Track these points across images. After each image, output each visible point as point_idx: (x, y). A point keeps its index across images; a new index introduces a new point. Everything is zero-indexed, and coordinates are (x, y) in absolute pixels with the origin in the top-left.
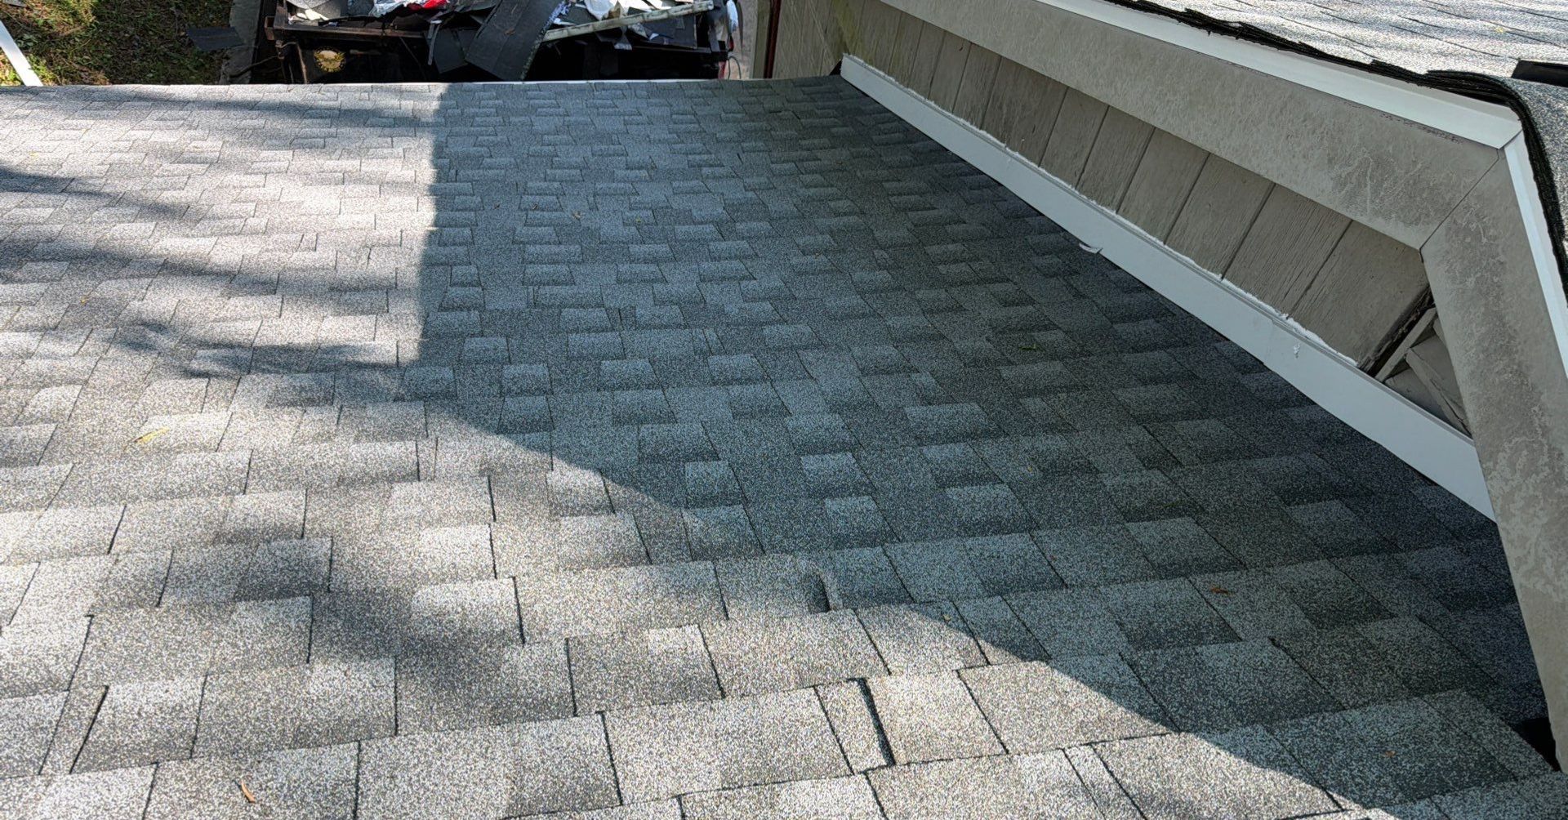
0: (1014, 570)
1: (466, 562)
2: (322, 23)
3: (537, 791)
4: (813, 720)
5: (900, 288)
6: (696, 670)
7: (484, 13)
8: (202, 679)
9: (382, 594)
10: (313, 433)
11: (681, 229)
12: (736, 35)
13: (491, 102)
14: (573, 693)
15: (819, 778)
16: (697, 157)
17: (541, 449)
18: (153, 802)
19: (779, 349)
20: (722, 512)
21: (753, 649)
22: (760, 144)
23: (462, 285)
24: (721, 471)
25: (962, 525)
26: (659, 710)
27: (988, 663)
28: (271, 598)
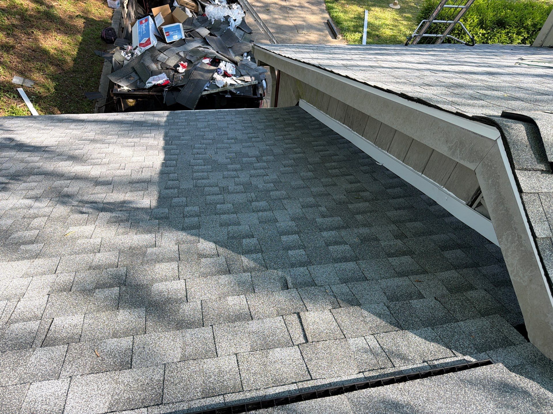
0: (350, 274)
1: (169, 274)
2: (129, 91)
3: (190, 352)
4: (281, 327)
5: (316, 178)
6: (244, 310)
7: (182, 86)
8: (84, 315)
9: (142, 286)
10: (122, 232)
11: (244, 159)
12: (265, 91)
13: (184, 117)
14: (203, 319)
15: (283, 347)
16: (251, 135)
17: (196, 235)
18: (67, 357)
19: (275, 200)
20: (254, 256)
21: (263, 303)
22: (272, 130)
23: (173, 180)
24: (254, 242)
25: (334, 259)
26: (231, 324)
27: (341, 307)
28: (107, 288)
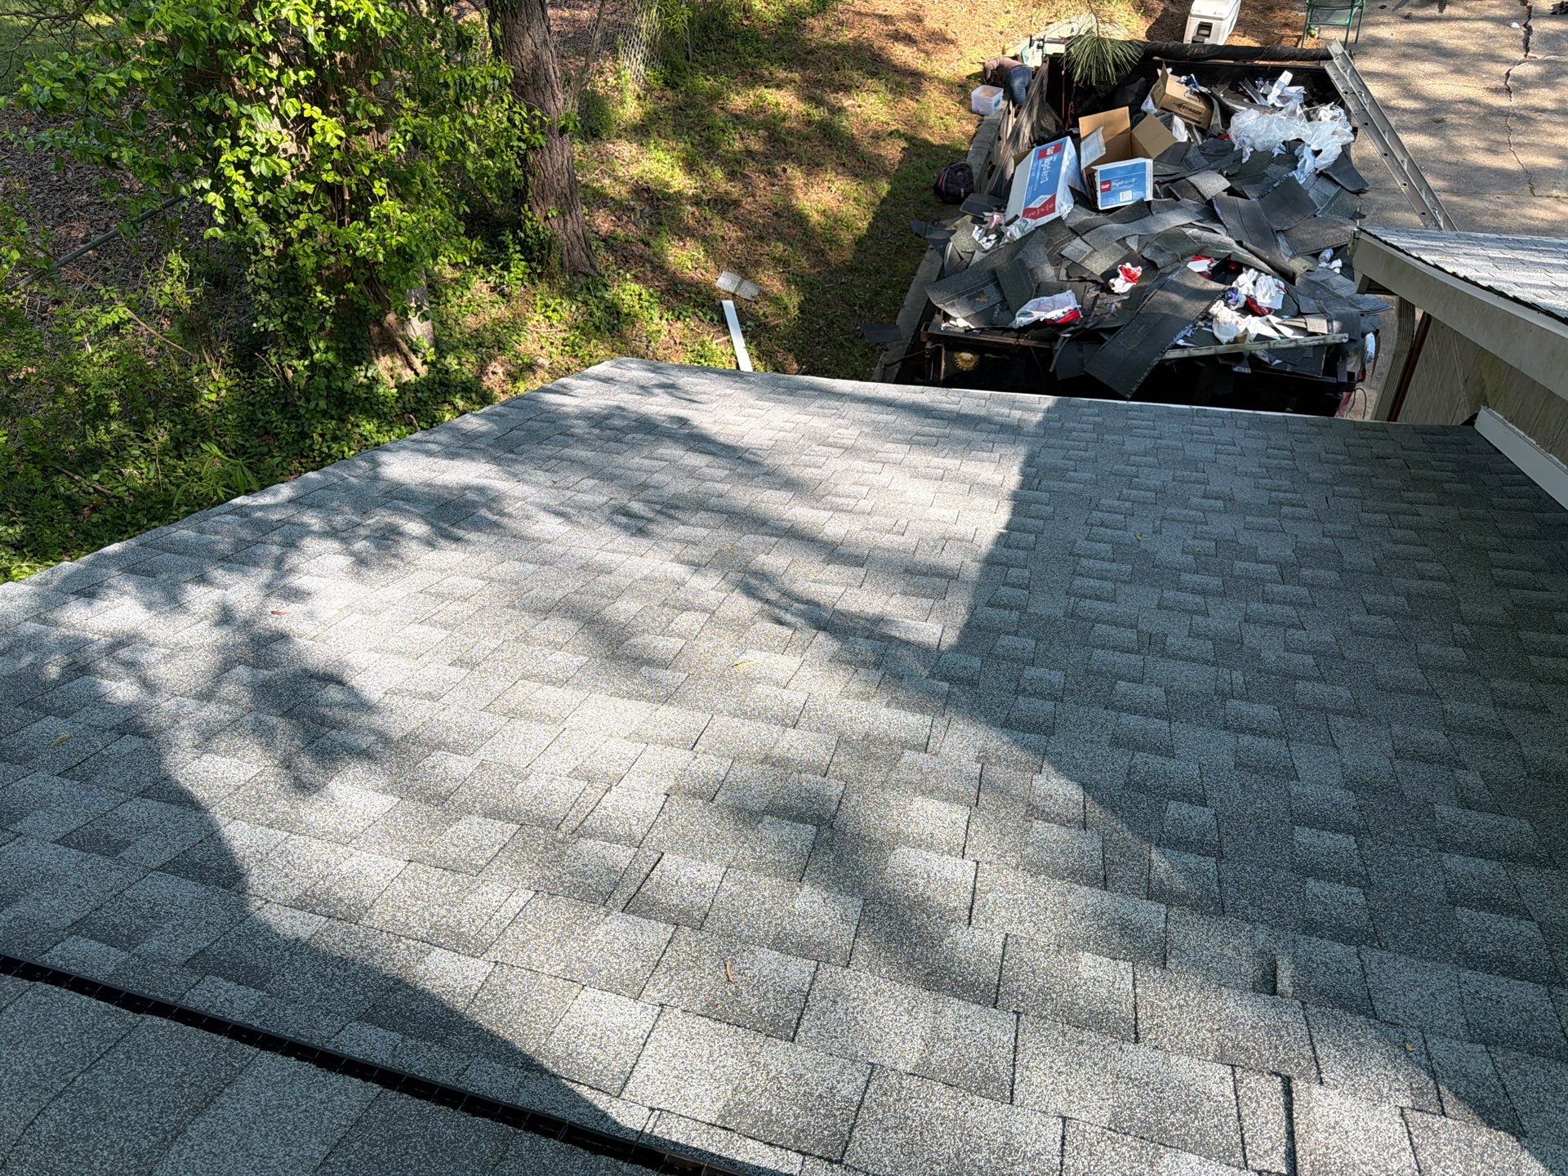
1: (941, 835)
2: (968, 331)
3: (943, 1061)
4: (1221, 1099)
6: (1118, 1006)
7: (1112, 331)
8: (724, 869)
9: (869, 842)
10: (857, 691)
11: (1240, 565)
12: (1369, 367)
13: (1091, 418)
14: (999, 986)
15: (1208, 1158)
16: (1281, 495)
17: (1036, 751)
19: (1308, 708)
20: (1192, 860)
21: (1181, 1006)
22: (1356, 490)
23: (1013, 586)
24: (1204, 818)
25: (1463, 952)
26: (1071, 1032)
27: (1444, 1114)
28: (789, 819)
